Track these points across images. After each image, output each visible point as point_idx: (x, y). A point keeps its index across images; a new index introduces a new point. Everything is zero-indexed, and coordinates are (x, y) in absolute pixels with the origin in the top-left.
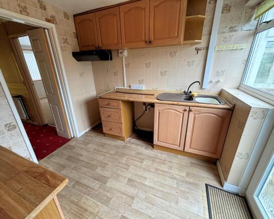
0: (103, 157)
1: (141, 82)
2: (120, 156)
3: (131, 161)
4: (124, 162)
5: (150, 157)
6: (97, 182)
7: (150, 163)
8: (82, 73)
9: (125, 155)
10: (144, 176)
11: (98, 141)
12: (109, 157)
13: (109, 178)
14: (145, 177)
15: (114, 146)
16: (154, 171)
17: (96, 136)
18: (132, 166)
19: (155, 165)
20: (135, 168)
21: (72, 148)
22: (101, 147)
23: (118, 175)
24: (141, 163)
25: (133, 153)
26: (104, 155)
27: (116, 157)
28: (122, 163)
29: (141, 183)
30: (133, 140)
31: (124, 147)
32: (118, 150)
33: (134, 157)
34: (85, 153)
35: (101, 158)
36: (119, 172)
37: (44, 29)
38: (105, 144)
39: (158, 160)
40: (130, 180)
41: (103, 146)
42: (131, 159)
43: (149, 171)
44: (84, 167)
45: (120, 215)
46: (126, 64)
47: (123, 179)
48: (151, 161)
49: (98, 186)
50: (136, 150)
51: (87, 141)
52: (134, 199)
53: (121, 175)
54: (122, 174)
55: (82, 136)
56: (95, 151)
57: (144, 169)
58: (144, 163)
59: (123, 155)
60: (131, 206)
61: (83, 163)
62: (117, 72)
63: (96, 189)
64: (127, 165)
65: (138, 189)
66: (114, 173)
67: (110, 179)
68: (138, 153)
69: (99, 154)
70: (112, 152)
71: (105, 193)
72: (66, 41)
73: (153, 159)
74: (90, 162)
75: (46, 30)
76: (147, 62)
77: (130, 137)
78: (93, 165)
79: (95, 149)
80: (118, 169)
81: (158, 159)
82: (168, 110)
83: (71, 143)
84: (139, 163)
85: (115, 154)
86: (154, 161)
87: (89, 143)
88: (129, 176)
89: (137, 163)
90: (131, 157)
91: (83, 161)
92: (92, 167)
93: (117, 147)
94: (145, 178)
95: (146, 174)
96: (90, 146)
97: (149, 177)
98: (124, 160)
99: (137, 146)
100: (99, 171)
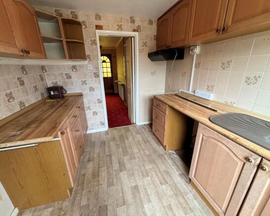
0: (138, 151)
1: (210, 89)
2: (150, 160)
3: (154, 173)
4: (147, 168)
5: (176, 187)
6: (118, 165)
7: (169, 192)
8: (154, 72)
9: (155, 163)
10: (151, 197)
11: (147, 136)
12: (141, 154)
13: (125, 170)
14: (149, 199)
15: (153, 148)
16: (165, 204)
17: (148, 131)
18: (149, 178)
19: (173, 202)
20: (151, 182)
21: (128, 130)
22: (143, 142)
23: (133, 175)
24: (161, 184)
25: (163, 168)
26: (140, 150)
27: (146, 159)
28: (145, 167)
29: (141, 201)
30: (176, 156)
31: (160, 156)
32: (152, 154)
33: (161, 172)
34: (130, 139)
35: (136, 150)
36: (136, 173)
37: (131, 37)
38: (149, 142)
39: (182, 201)
40: (136, 187)
41: (145, 142)
42: (155, 172)
43: (160, 199)
44: (122, 148)
45: (106, 203)
46: (196, 64)
47: (133, 181)
48: (173, 193)
49: (116, 169)
50: (168, 168)
51: (139, 131)
52: (123, 205)
53: (134, 176)
54: (136, 176)
55: (140, 126)
56: (137, 142)
57: (157, 192)
58: (164, 187)
59: (152, 162)
60: (117, 207)
61: (123, 145)
62: (185, 73)
63: (113, 169)
64: (147, 173)
65: (135, 202)
66: (132, 170)
67: (126, 172)
68: (167, 173)
69: (137, 147)
70: (147, 153)
71: (115, 177)
72: (145, 44)
73: (178, 193)
74: (127, 147)
75: (133, 38)
76: (226, 62)
77: (175, 151)
78: (127, 151)
79: (138, 141)
80: (138, 170)
81: (184, 198)
82: (216, 142)
83: (130, 127)
84: (158, 182)
85: (147, 156)
86: (176, 195)
87: (139, 134)
88: (140, 184)
89: (157, 179)
90: (157, 170)
91: (125, 144)
92: (125, 152)
93: (155, 151)
94: (150, 201)
95: (153, 198)
96: (138, 136)
97: (154, 204)
98: (149, 167)
99: (173, 165)
100: (126, 158)
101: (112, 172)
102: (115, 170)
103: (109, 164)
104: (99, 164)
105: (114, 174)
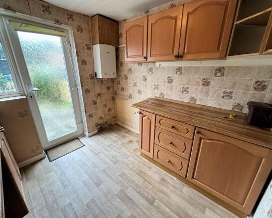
10: (83, 185)
23: (106, 195)
47: (104, 189)
53: (103, 194)
60: (108, 167)
101: (129, 184)
102: (128, 187)
103: (141, 190)
104: (150, 183)
105: (126, 184)
